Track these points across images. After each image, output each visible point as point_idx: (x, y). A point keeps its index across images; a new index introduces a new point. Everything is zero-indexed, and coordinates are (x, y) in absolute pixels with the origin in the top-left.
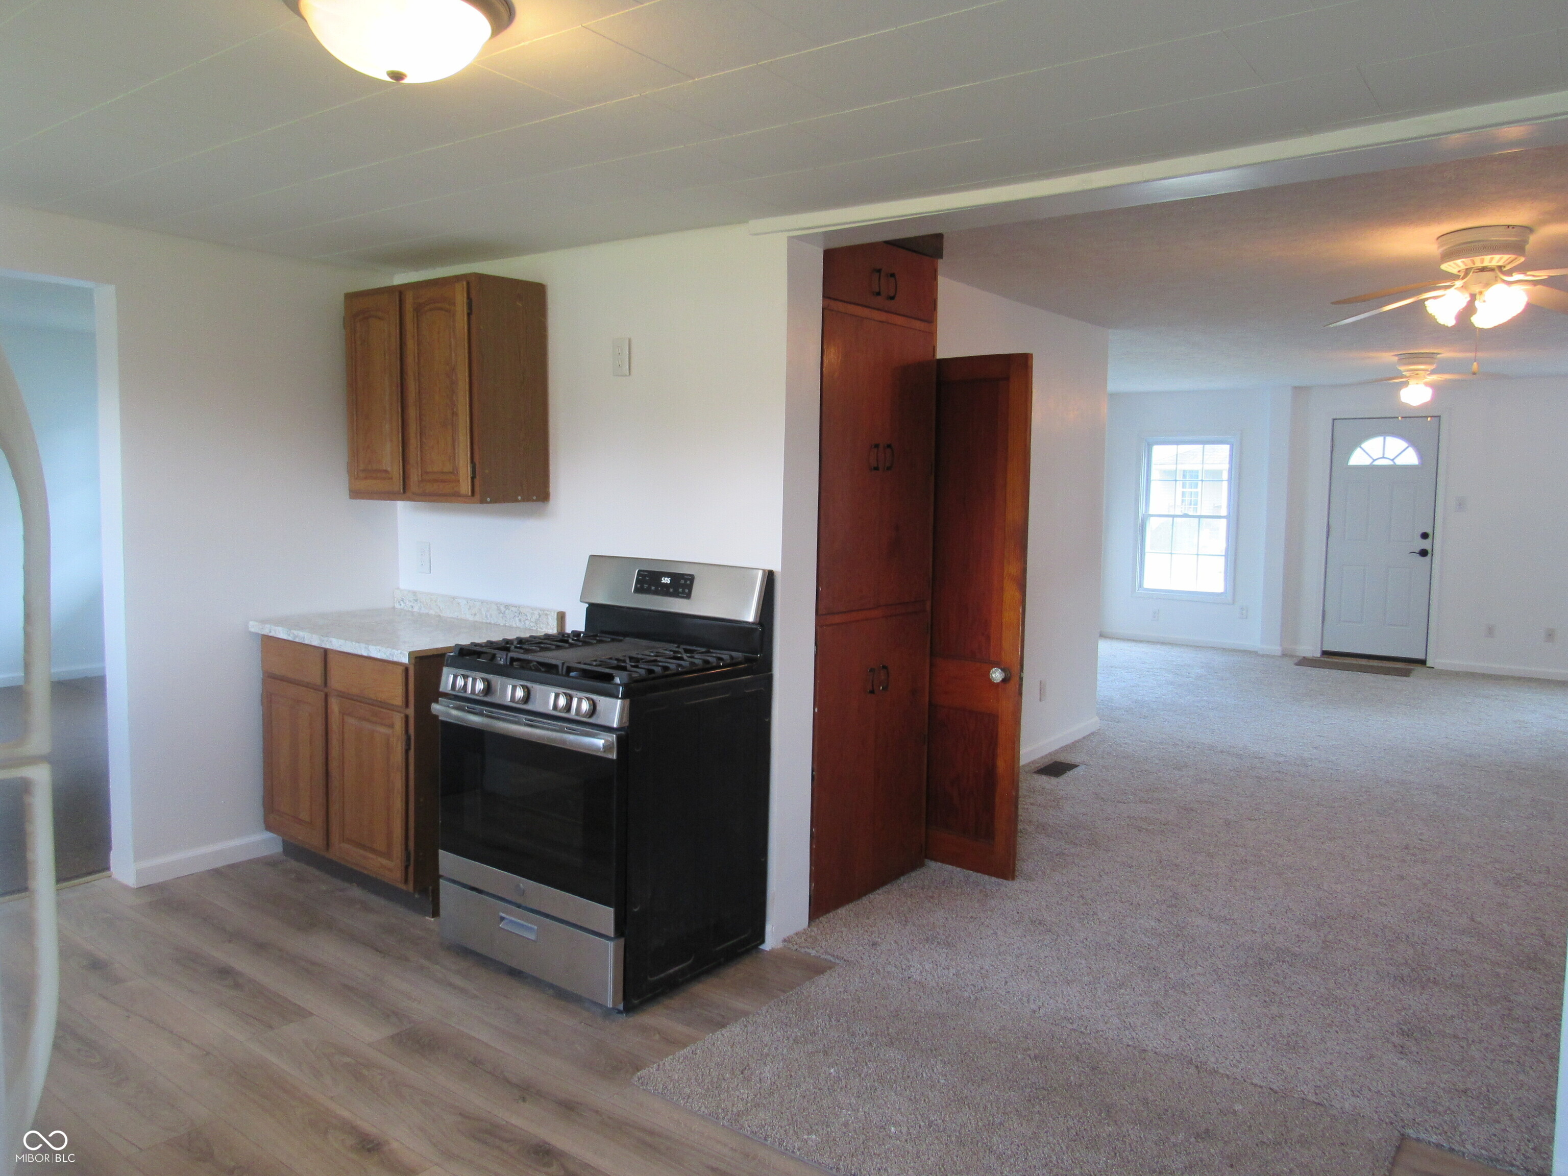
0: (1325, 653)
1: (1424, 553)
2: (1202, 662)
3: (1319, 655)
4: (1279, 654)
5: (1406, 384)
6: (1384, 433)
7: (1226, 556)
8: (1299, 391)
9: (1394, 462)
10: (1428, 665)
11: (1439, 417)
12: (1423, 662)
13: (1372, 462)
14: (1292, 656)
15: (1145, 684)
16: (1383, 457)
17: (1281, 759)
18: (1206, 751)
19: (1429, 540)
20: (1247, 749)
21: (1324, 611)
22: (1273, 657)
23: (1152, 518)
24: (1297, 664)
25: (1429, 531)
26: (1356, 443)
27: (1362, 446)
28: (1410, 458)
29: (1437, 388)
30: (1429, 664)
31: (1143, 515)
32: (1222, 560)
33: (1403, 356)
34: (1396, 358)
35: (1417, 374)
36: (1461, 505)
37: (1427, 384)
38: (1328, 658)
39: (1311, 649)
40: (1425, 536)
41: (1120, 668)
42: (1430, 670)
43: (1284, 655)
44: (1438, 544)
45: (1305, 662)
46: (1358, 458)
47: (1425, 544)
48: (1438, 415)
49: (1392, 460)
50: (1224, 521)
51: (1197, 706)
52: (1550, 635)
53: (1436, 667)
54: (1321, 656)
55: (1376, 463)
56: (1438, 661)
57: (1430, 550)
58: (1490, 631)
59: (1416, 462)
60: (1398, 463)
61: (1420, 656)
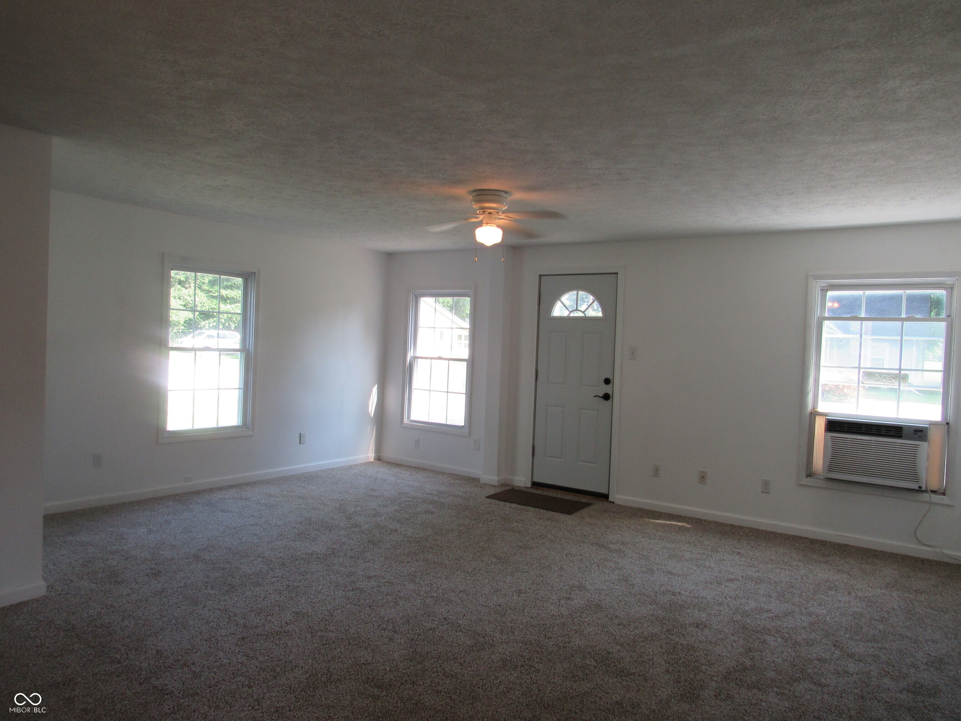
0: (535, 484)
1: (606, 397)
3: (530, 486)
6: (578, 288)
7: (466, 394)
8: (516, 250)
9: (585, 314)
10: (610, 500)
11: (617, 273)
12: (605, 497)
13: (569, 314)
14: (507, 486)
16: (577, 310)
19: (610, 386)
21: (533, 447)
23: (417, 361)
25: (610, 377)
26: (556, 297)
27: (561, 299)
28: (596, 312)
31: (411, 357)
32: (464, 396)
36: (633, 354)
37: (498, 226)
38: (537, 489)
39: (526, 480)
40: (607, 381)
42: (611, 504)
44: (617, 389)
46: (558, 311)
47: (606, 389)
48: (614, 271)
49: (583, 312)
50: (465, 364)
52: (703, 478)
53: (617, 502)
54: (532, 487)
55: (572, 315)
56: (618, 496)
57: (611, 395)
58: (656, 471)
59: (600, 314)
60: (587, 315)
61: (604, 491)
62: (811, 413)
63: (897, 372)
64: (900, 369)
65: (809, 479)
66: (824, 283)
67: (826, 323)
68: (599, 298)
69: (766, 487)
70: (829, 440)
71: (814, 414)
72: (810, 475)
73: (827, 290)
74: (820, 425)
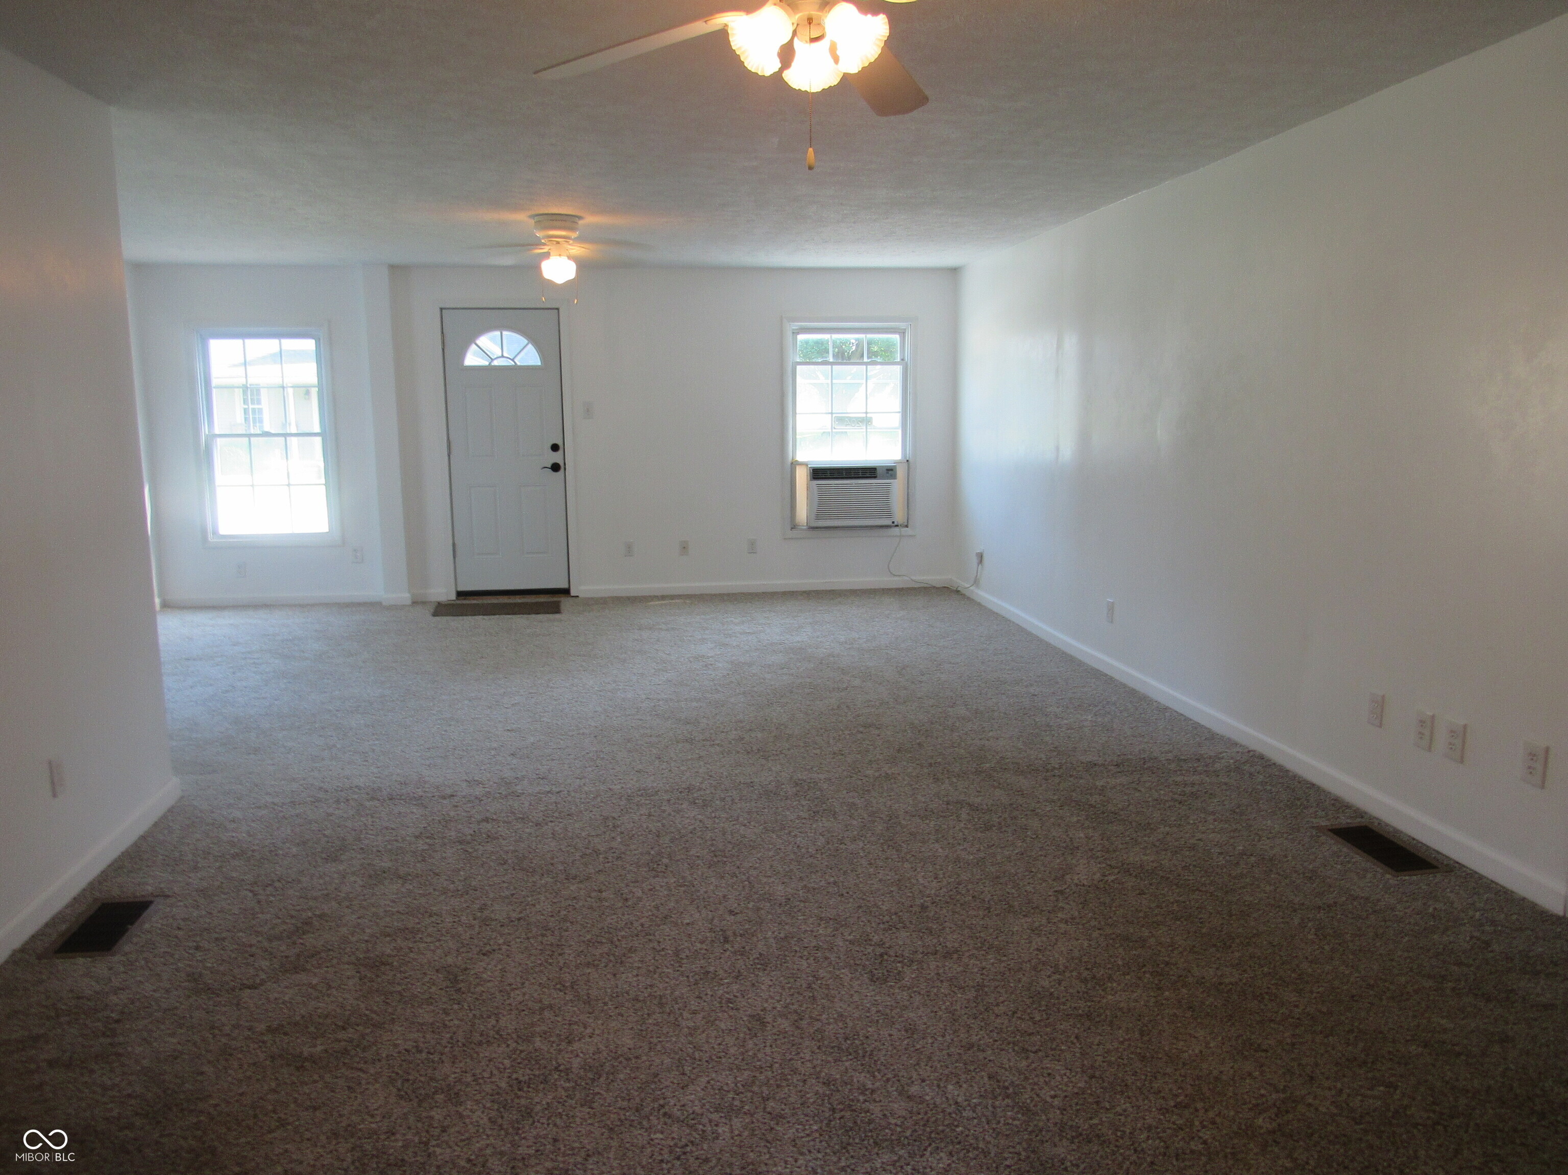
0: (460, 594)
1: (555, 468)
2: (316, 631)
3: (454, 598)
4: (409, 602)
5: (547, 255)
6: (501, 327)
7: (325, 484)
8: (398, 271)
9: (515, 362)
11: (557, 309)
12: (566, 592)
13: (490, 363)
14: (424, 603)
15: (244, 684)
16: (503, 356)
17: (478, 791)
18: (368, 804)
19: (561, 452)
20: (425, 782)
21: (454, 545)
22: (402, 607)
23: (219, 440)
24: (435, 614)
25: (560, 443)
26: (470, 338)
27: (478, 342)
28: (530, 357)
29: (583, 265)
30: (573, 593)
31: (207, 436)
33: (540, 218)
34: (532, 222)
35: (558, 243)
36: (588, 411)
38: (465, 599)
39: (444, 592)
40: (555, 448)
41: (201, 659)
42: (576, 600)
43: (415, 603)
44: (571, 457)
45: (442, 609)
46: (472, 359)
47: (556, 457)
48: (554, 306)
49: (513, 360)
50: (318, 441)
51: (330, 711)
52: (684, 548)
53: (581, 595)
54: (457, 599)
55: (495, 363)
56: (583, 588)
57: (562, 464)
58: (629, 549)
59: (538, 362)
60: (518, 364)
61: (563, 585)
62: (792, 463)
63: (864, 415)
64: (866, 413)
65: (794, 531)
66: (796, 325)
67: (799, 368)
68: (533, 339)
69: (752, 547)
70: (815, 488)
71: (794, 464)
72: (794, 527)
73: (798, 333)
74: (802, 476)
